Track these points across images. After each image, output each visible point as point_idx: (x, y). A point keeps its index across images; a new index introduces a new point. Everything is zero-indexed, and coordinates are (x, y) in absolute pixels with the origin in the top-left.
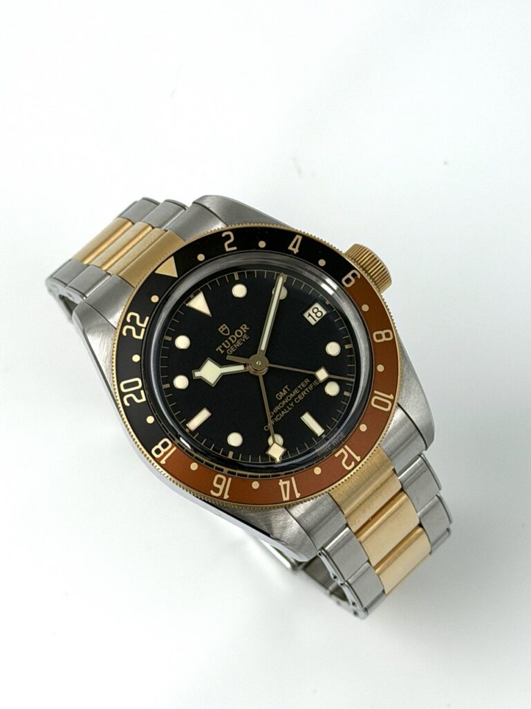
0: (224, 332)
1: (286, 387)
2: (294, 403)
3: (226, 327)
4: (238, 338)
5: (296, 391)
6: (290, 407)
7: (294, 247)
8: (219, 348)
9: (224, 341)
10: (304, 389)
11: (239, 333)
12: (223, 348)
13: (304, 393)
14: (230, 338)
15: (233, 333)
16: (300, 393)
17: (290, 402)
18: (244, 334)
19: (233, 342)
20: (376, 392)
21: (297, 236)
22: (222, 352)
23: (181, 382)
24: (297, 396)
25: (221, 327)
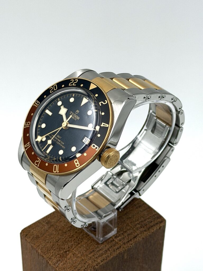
0: (77, 112)
1: (61, 137)
2: (56, 141)
3: (78, 112)
4: (75, 117)
5: (60, 141)
6: (55, 140)
7: (104, 125)
8: (71, 112)
9: (74, 113)
10: (61, 143)
11: (77, 117)
12: (72, 113)
13: (59, 144)
14: (75, 115)
15: (76, 115)
16: (59, 142)
17: (56, 140)
18: (77, 119)
19: (74, 116)
20: (58, 165)
21: (108, 125)
22: (70, 113)
23: (60, 103)
24: (58, 141)
25: (78, 111)
